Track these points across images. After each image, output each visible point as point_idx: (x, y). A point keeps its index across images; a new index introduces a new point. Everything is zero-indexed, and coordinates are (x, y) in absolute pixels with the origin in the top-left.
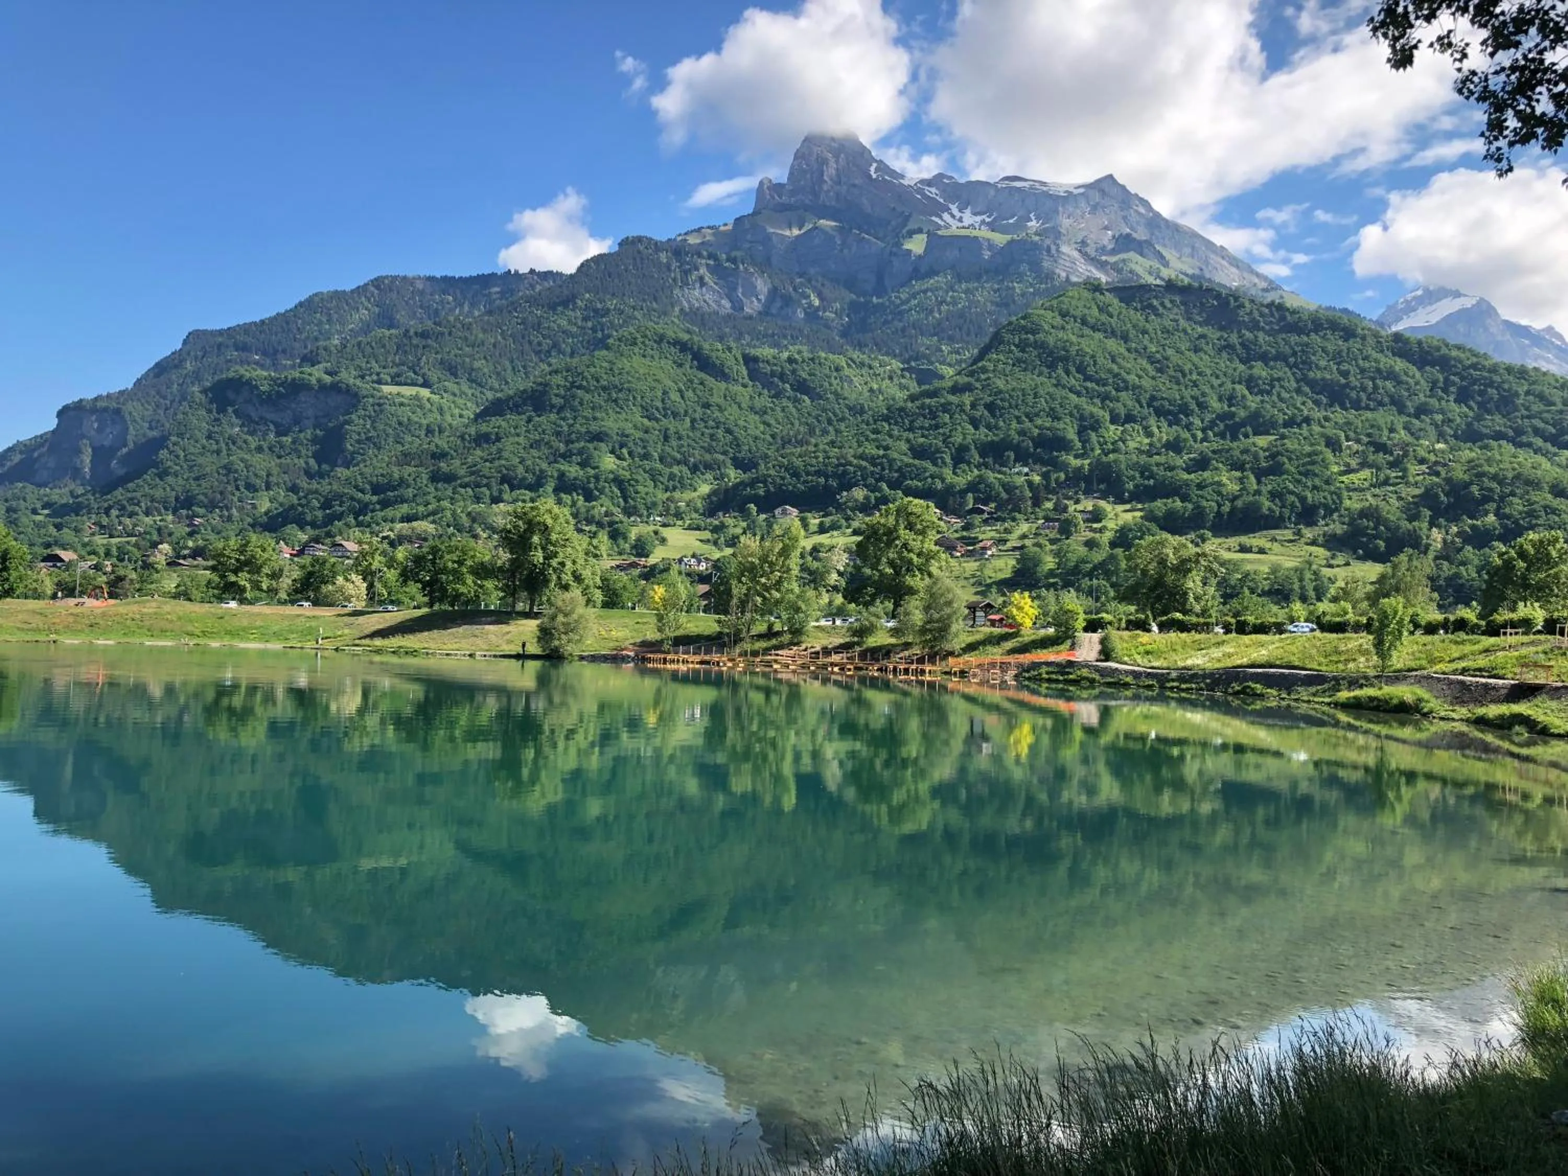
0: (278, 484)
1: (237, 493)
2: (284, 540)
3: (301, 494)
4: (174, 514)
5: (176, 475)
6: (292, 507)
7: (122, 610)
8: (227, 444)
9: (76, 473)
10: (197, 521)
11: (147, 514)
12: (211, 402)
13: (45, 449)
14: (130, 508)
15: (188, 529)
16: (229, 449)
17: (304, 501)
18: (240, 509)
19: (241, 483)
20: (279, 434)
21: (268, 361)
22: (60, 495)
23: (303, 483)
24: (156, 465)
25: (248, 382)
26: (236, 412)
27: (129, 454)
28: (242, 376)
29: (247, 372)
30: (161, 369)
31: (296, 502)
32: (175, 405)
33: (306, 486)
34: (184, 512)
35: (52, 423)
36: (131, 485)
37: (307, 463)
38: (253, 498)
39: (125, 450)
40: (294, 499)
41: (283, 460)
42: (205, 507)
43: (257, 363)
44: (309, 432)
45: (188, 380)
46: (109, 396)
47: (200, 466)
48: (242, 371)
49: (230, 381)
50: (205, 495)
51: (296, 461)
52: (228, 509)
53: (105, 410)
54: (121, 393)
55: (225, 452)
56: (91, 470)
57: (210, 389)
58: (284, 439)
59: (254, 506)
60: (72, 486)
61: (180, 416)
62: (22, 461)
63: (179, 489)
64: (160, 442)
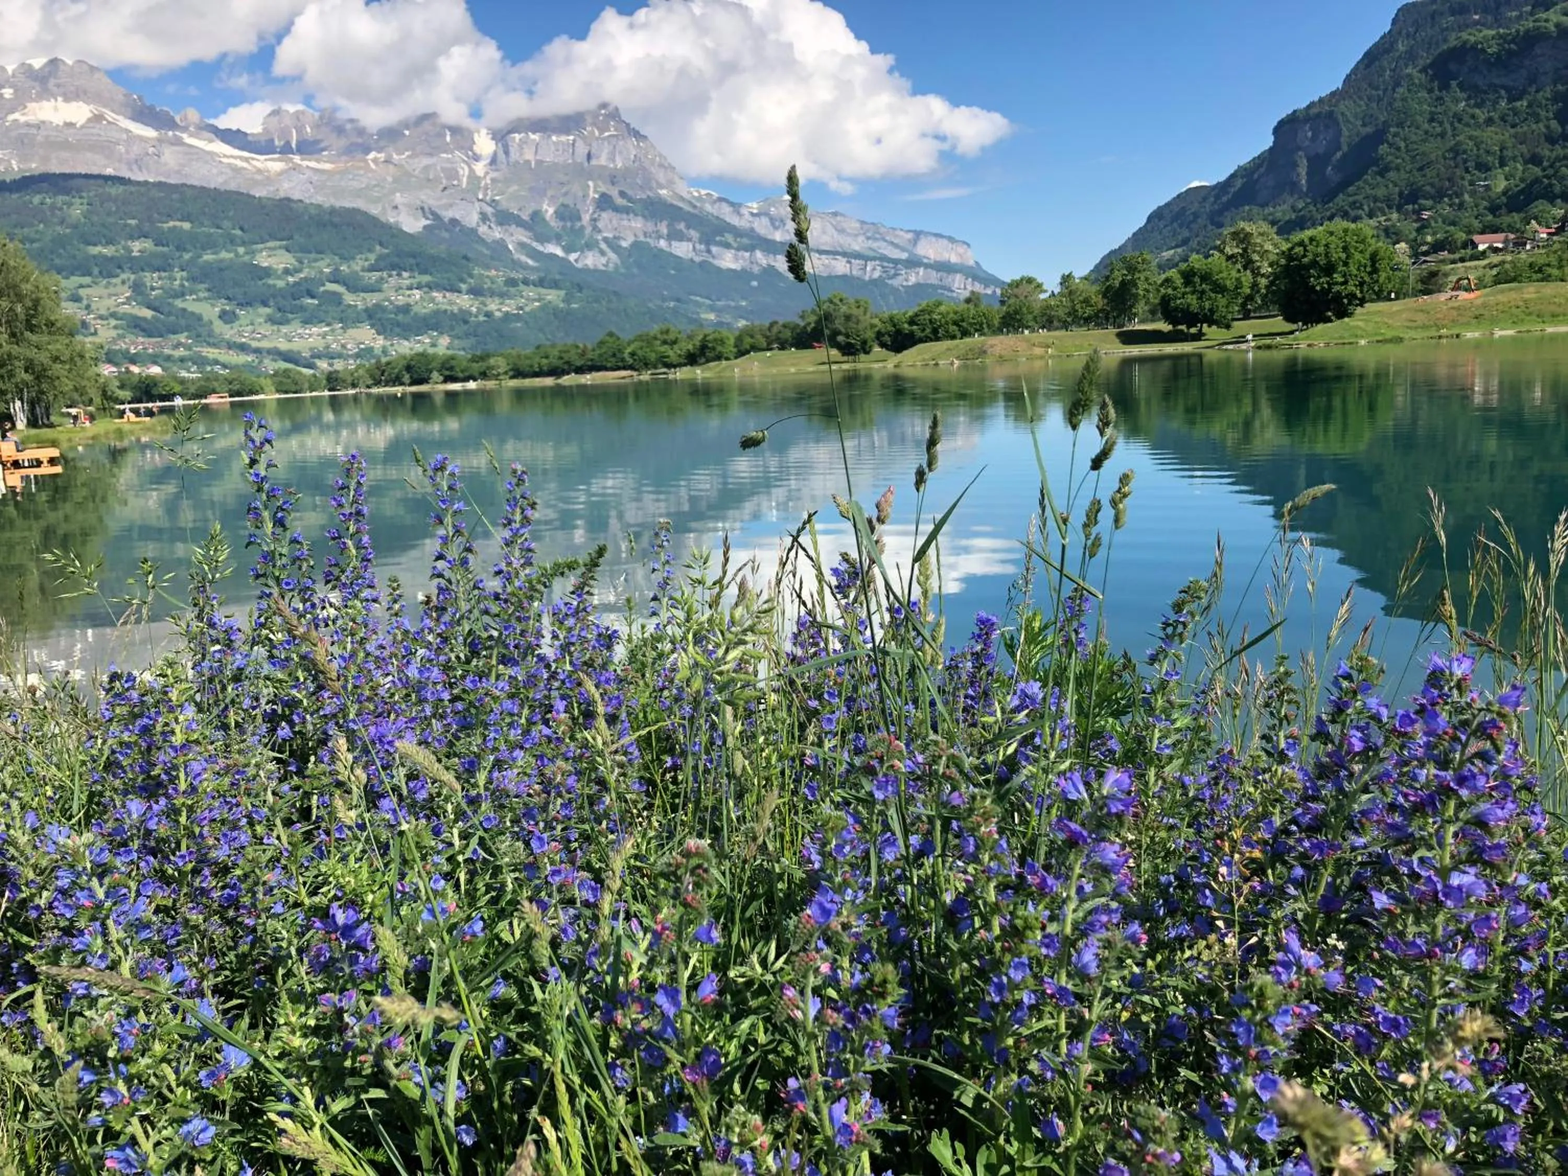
0: (1514, 158)
1: (1468, 177)
2: (1536, 218)
3: (1545, 164)
4: (1399, 210)
5: (1398, 169)
6: (1537, 181)
7: (1501, 298)
8: (1452, 124)
9: (1294, 187)
10: (1426, 215)
11: (1371, 215)
12: (1432, 81)
13: (1262, 170)
14: (1353, 213)
15: (1416, 225)
16: (1455, 129)
17: (1550, 172)
18: (1473, 194)
19: (1471, 164)
20: (1511, 100)
21: (1490, 18)
22: (1283, 211)
23: (1545, 151)
24: (1375, 162)
25: (1474, 48)
26: (1461, 86)
27: (1345, 156)
28: (1465, 42)
29: (1470, 36)
30: (1371, 58)
31: (1540, 173)
32: (1389, 92)
33: (1547, 153)
34: (1410, 207)
35: (1268, 141)
36: (1351, 189)
37: (1548, 127)
38: (1485, 179)
39: (1339, 155)
40: (1537, 171)
41: (1519, 129)
42: (1432, 198)
43: (1477, 23)
44: (1548, 89)
45: (1401, 62)
46: (1321, 100)
47: (1424, 154)
48: (1464, 36)
49: (1453, 50)
50: (1432, 185)
51: (1534, 126)
52: (1458, 195)
53: (1318, 115)
54: (1333, 94)
55: (1450, 133)
56: (1308, 181)
57: (1431, 65)
58: (1518, 104)
59: (1487, 188)
60: (1290, 201)
61: (1398, 104)
62: (1244, 185)
63: (1403, 184)
64: (1379, 137)
